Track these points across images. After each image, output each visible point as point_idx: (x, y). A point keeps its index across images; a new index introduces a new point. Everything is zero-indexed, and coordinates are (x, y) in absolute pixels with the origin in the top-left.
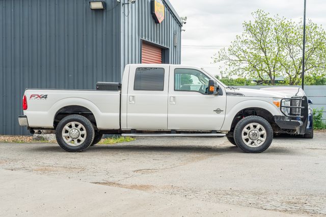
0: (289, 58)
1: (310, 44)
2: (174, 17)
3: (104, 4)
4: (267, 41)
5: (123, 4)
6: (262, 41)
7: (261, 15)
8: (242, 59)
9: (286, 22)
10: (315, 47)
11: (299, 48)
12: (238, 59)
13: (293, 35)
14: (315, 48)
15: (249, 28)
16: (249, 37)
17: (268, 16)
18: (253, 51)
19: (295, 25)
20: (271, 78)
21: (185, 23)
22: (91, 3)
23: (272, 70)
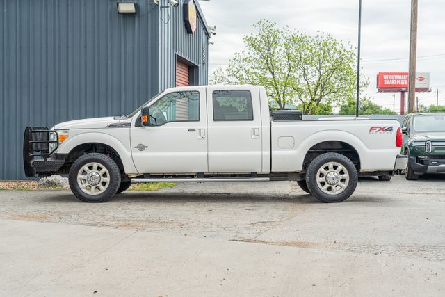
0: (302, 81)
1: (328, 64)
2: (203, 25)
3: (137, 7)
4: (274, 58)
5: (161, 8)
6: (269, 59)
7: (266, 26)
8: (243, 81)
9: (300, 36)
10: (334, 67)
11: (315, 69)
12: (239, 82)
13: (308, 52)
14: (334, 69)
15: (252, 44)
16: (252, 54)
17: (275, 28)
18: (259, 71)
19: (311, 39)
20: (280, 105)
21: (215, 34)
22: (120, 5)
23: (282, 95)
